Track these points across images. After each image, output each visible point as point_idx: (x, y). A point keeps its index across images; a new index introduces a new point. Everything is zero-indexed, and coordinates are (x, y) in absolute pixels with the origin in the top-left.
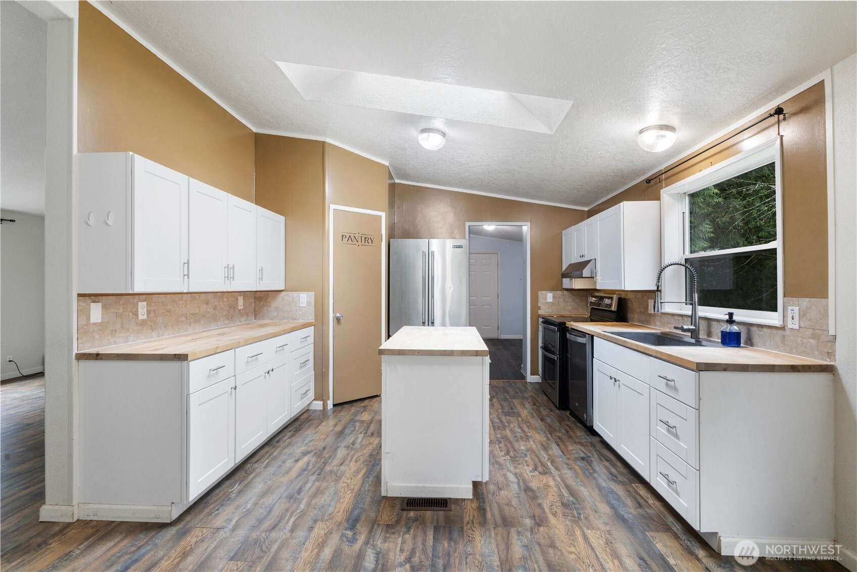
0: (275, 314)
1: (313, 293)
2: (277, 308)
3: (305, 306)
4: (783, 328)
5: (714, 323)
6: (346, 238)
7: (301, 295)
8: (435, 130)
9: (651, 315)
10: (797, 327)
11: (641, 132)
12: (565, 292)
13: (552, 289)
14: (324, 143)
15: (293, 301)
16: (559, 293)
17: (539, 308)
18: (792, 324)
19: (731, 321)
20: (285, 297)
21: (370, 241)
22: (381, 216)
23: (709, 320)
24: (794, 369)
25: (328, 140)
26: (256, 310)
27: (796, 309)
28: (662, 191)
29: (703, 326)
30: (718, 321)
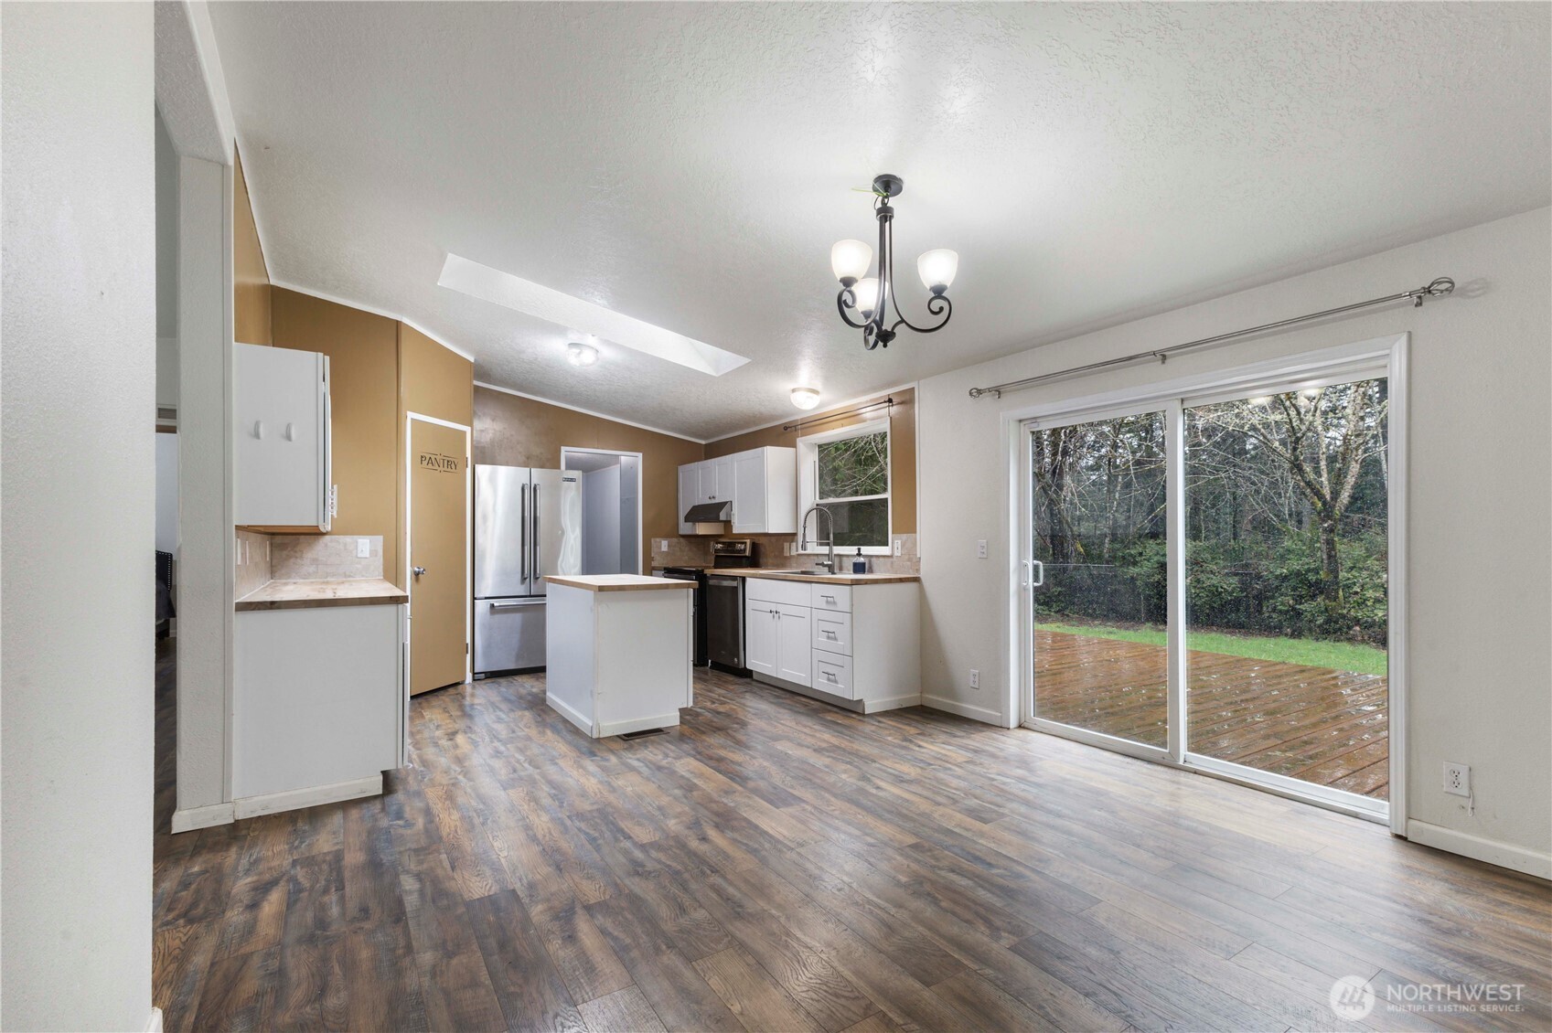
0: (312, 569)
1: (381, 538)
2: (315, 561)
3: (368, 556)
4: (891, 556)
5: (844, 559)
6: (424, 460)
7: (359, 540)
8: (589, 346)
9: (786, 557)
10: (899, 555)
11: (794, 391)
12: (681, 539)
13: (666, 537)
14: (398, 323)
15: (345, 549)
16: (675, 540)
17: (652, 559)
18: (897, 553)
19: (859, 554)
20: (329, 544)
21: (453, 466)
22: (465, 432)
23: (840, 556)
24: (901, 580)
25: (406, 320)
26: (273, 564)
27: (899, 542)
28: (798, 440)
29: (837, 560)
30: (848, 556)
